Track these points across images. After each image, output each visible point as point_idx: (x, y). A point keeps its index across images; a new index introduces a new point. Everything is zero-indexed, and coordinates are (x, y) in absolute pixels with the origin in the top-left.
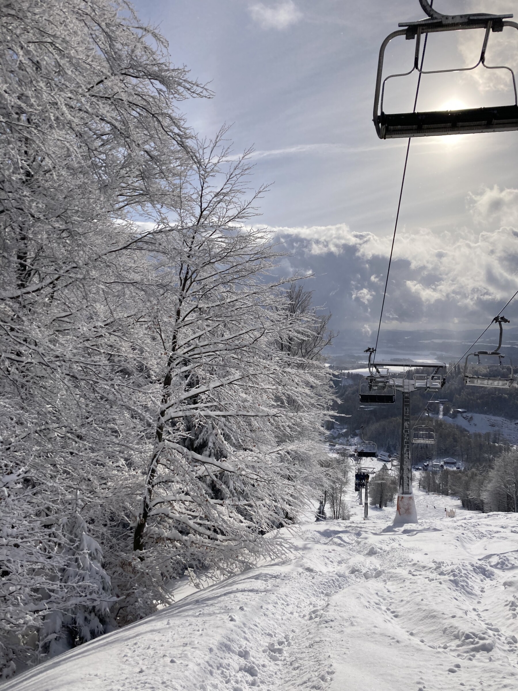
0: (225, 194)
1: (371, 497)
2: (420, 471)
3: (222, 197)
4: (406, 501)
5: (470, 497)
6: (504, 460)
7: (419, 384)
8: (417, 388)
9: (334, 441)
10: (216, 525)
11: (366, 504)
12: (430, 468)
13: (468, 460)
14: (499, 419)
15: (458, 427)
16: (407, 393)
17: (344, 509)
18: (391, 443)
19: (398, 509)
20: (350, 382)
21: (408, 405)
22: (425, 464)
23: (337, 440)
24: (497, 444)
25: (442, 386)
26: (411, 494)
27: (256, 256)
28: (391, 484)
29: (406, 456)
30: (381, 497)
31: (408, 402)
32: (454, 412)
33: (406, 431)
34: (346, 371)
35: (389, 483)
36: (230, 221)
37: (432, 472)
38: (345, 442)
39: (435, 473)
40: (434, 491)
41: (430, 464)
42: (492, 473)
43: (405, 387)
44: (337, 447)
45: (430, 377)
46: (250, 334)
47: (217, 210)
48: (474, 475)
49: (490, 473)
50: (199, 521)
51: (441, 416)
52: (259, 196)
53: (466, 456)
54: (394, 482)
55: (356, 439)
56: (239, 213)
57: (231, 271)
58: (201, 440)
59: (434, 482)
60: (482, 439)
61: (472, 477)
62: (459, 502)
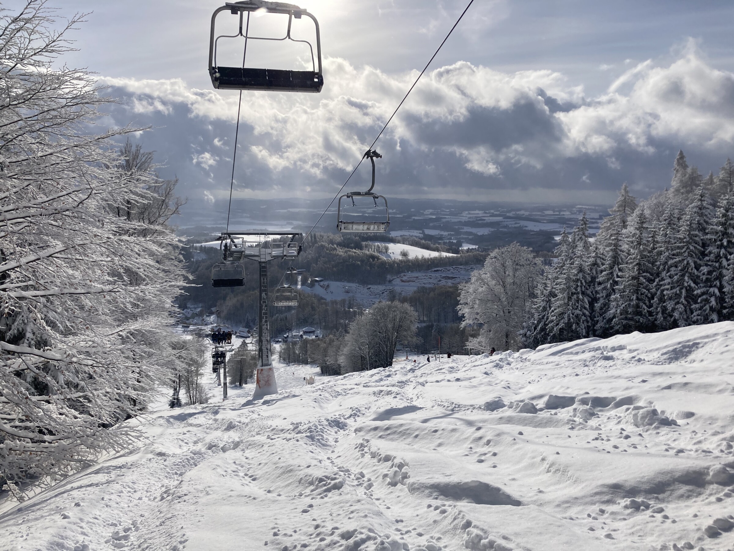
0: (28, 21)
1: (229, 376)
2: (280, 344)
3: (22, 23)
4: (265, 373)
5: (328, 363)
6: (357, 324)
7: (275, 252)
8: (274, 256)
9: (187, 322)
10: (41, 424)
11: (225, 384)
12: (289, 340)
13: (326, 328)
14: (354, 285)
15: (316, 296)
16: (264, 262)
17: (200, 393)
18: (250, 318)
19: (258, 382)
20: (203, 256)
21: (266, 275)
22: (285, 336)
23: (191, 320)
24: (351, 310)
25: (298, 253)
26: (270, 365)
27: (75, 101)
28: (251, 360)
29: (264, 327)
30: (241, 375)
31: (265, 271)
32: (312, 281)
33: (264, 302)
34: (198, 245)
35: (249, 359)
36: (35, 54)
37: (292, 343)
38: (200, 322)
39: (294, 343)
40: (295, 362)
41: (290, 336)
42: (348, 337)
43: (262, 256)
44: (192, 328)
45: (287, 245)
46: (72, 196)
47: (16, 40)
48: (332, 341)
49: (346, 338)
50: (17, 423)
51: (299, 287)
52: (73, 26)
53: (324, 324)
54: (253, 358)
55: (212, 317)
56: (47, 45)
57: (40, 117)
58: (16, 331)
59: (294, 353)
60: (339, 306)
61: (330, 344)
62: (318, 370)
